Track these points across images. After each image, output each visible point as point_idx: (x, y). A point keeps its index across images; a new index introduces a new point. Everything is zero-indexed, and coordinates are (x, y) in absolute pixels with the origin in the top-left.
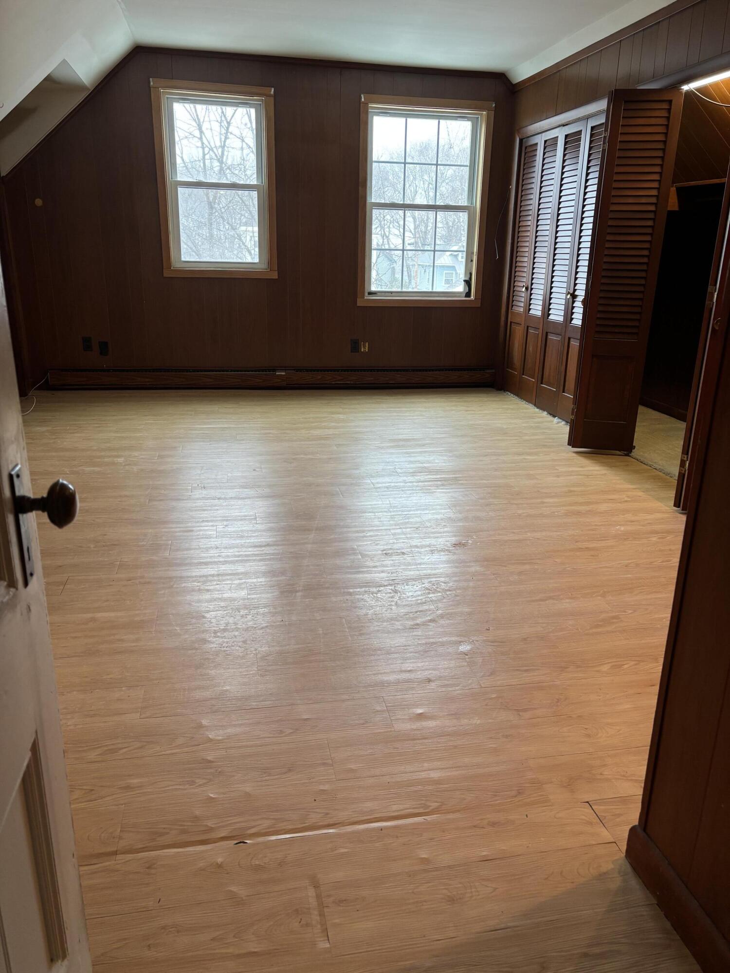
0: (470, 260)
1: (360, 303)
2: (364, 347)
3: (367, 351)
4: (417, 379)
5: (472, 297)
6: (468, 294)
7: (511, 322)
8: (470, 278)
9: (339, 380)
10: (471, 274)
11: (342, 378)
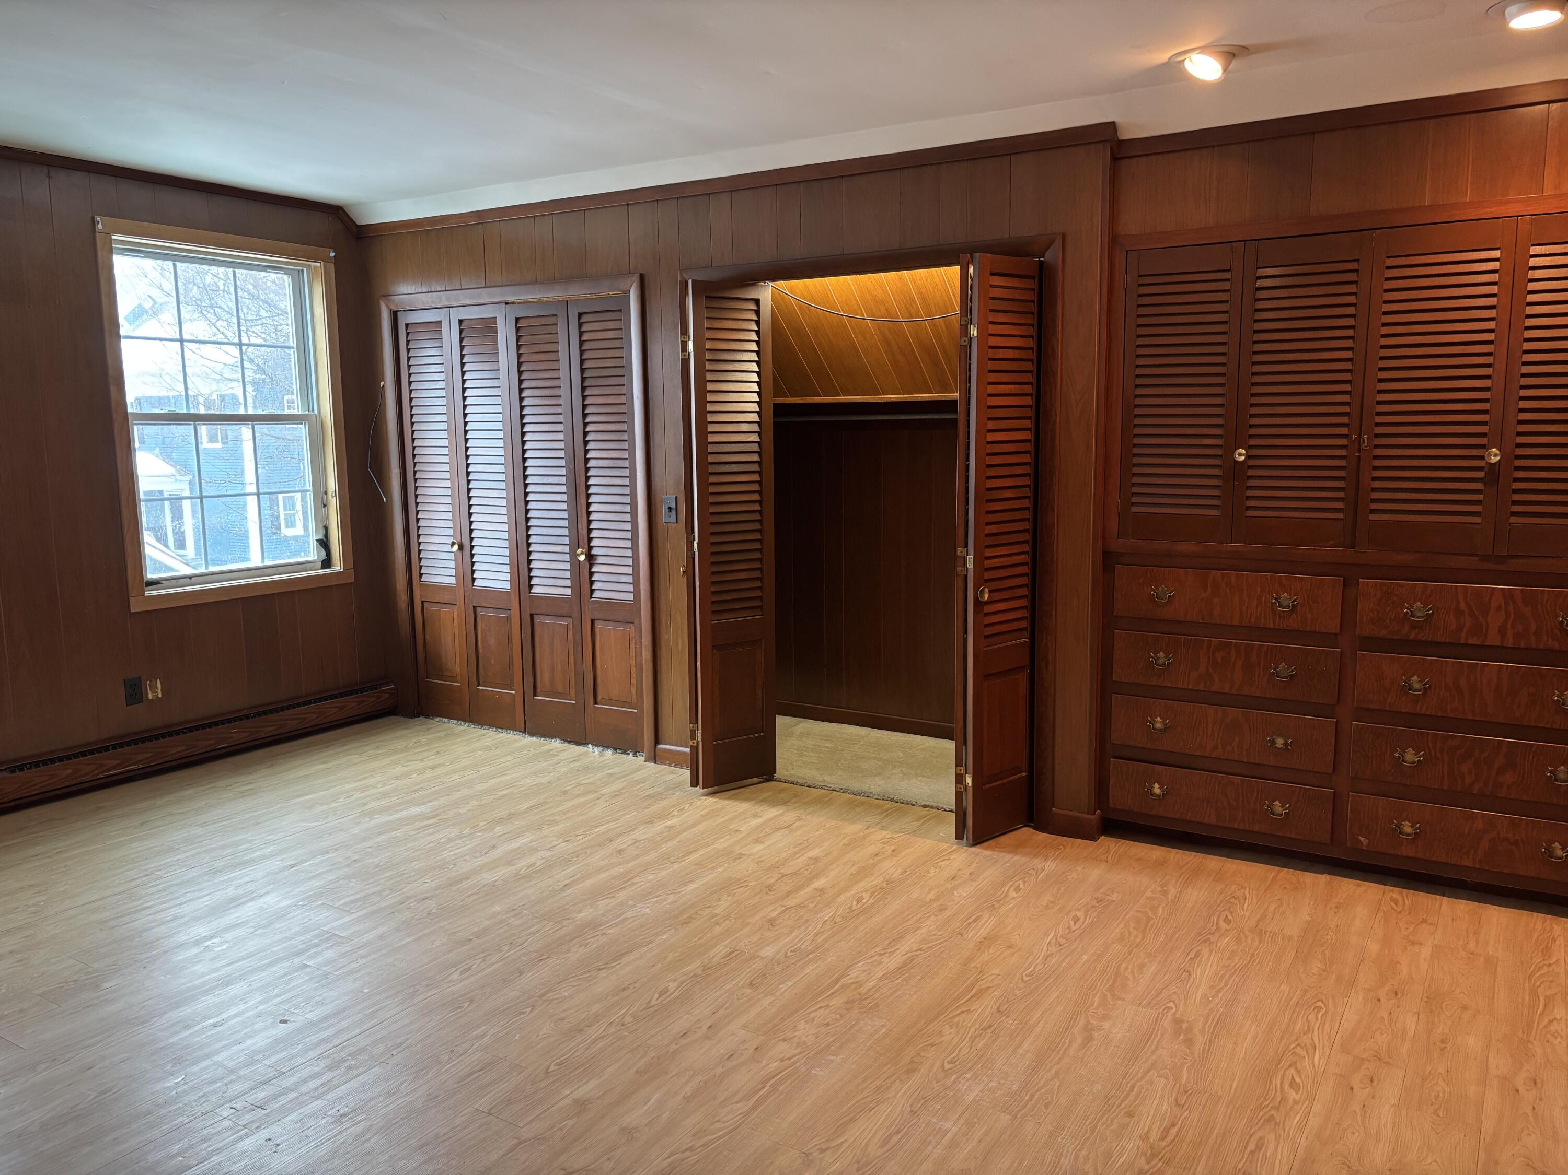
0: (321, 505)
1: (136, 606)
2: (153, 689)
3: (160, 695)
4: (271, 729)
5: (337, 567)
6: (327, 563)
7: (422, 602)
8: (327, 535)
9: (113, 768)
10: (326, 529)
11: (118, 762)
